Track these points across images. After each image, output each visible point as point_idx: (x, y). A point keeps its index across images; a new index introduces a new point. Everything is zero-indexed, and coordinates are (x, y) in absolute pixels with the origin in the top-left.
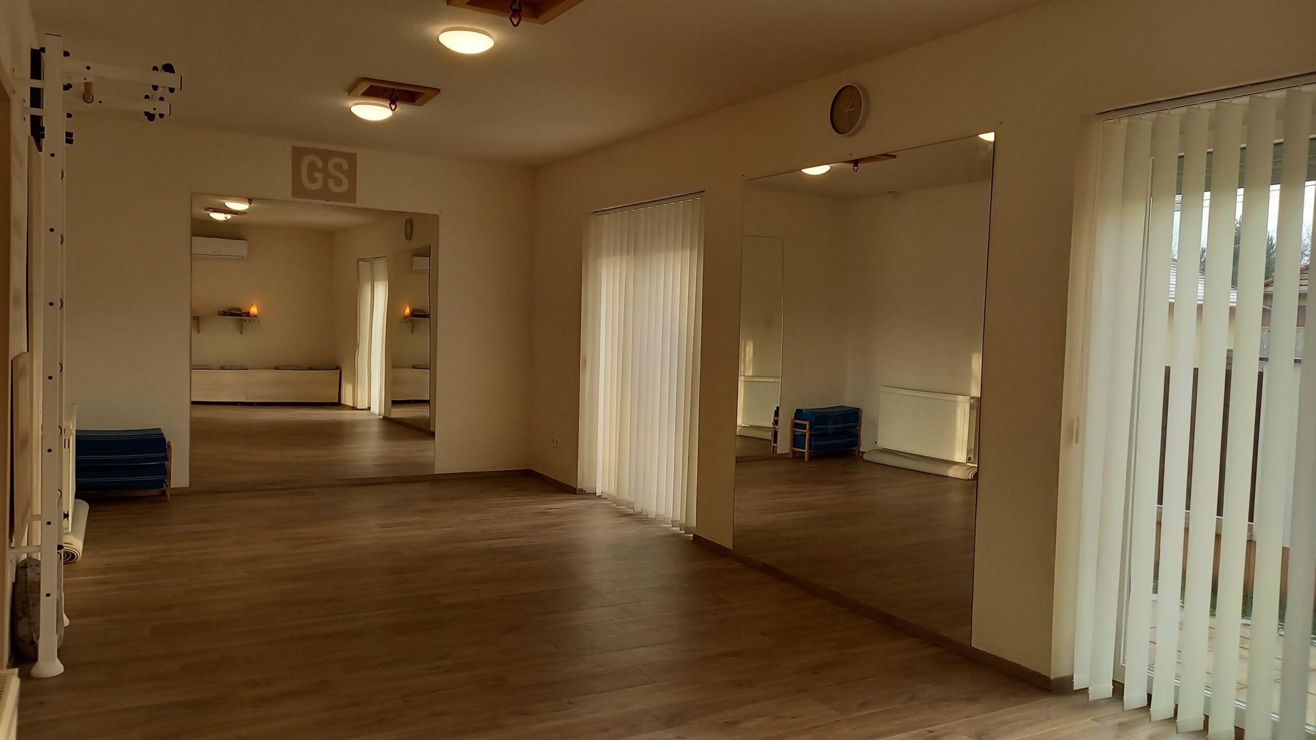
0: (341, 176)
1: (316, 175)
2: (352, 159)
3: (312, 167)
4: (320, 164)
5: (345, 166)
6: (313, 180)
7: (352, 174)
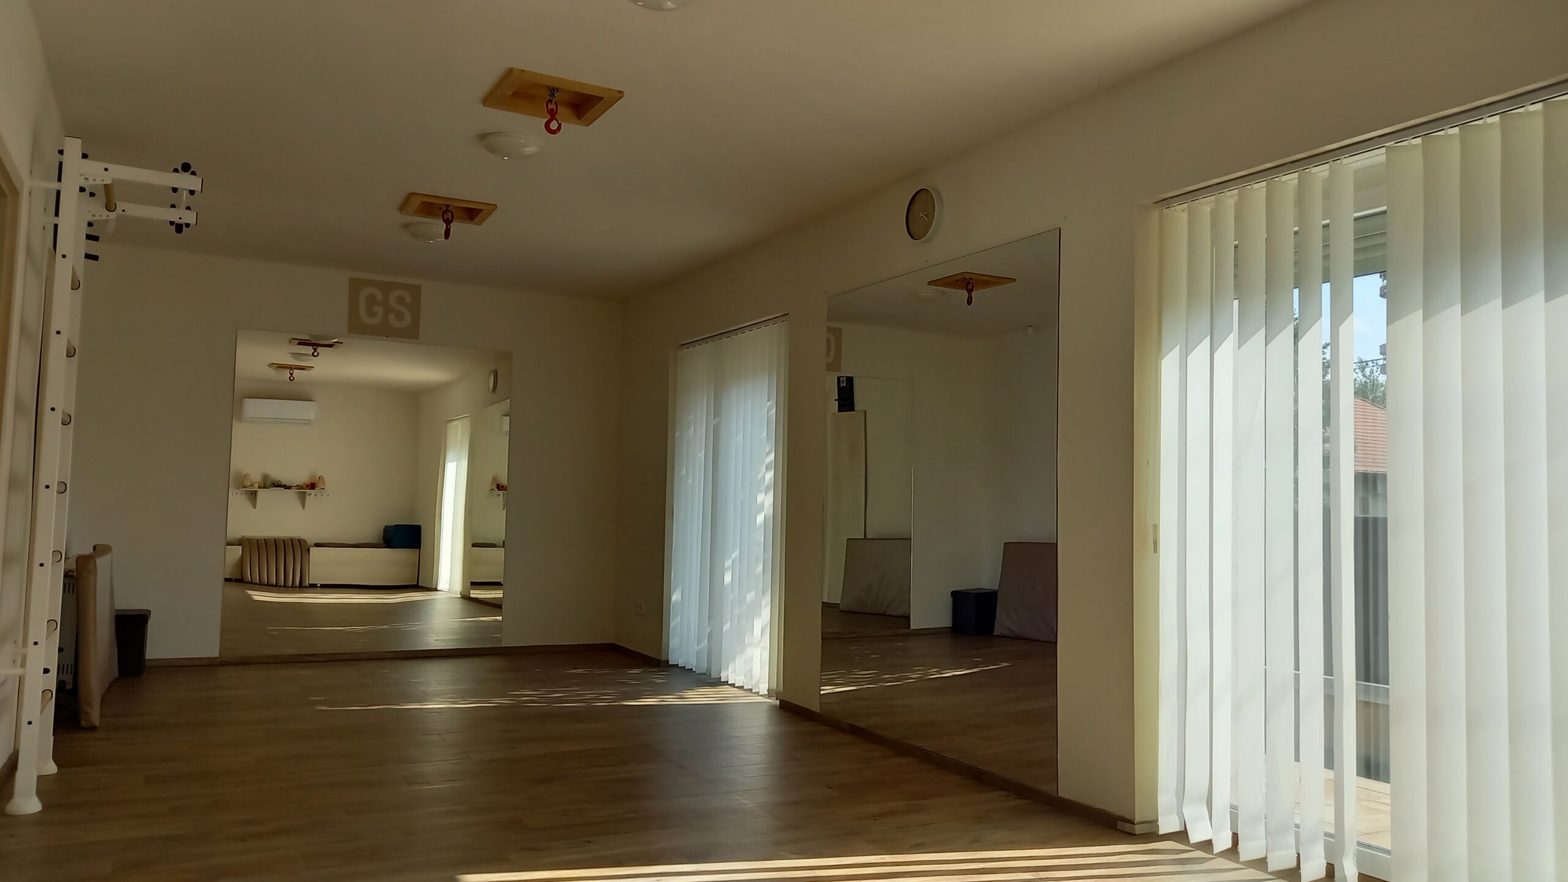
0: (404, 310)
1: (376, 309)
2: (416, 291)
3: (371, 299)
4: (379, 297)
5: (408, 299)
6: (372, 314)
7: (415, 309)
